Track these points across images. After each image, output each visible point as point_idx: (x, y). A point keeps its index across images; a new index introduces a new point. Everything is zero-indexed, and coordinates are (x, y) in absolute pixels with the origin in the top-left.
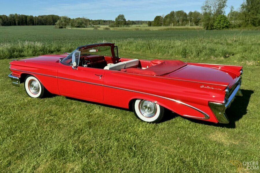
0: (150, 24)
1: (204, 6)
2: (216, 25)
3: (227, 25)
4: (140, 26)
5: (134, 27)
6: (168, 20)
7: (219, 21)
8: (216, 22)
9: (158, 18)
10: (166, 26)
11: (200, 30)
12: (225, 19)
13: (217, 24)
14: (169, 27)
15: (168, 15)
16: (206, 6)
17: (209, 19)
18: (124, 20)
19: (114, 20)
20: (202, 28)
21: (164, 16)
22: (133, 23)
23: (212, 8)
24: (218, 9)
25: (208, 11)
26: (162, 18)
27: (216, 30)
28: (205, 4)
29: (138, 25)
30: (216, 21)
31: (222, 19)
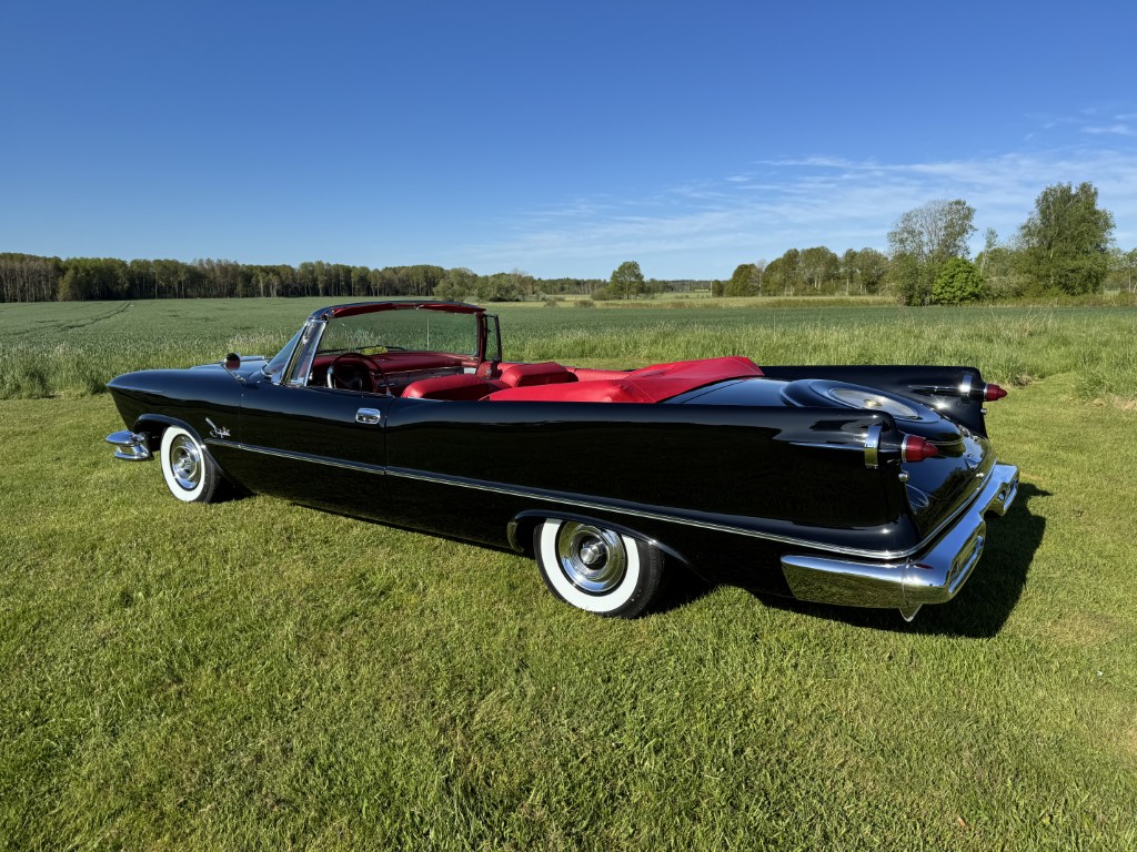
0: (719, 289)
1: (898, 230)
2: (939, 290)
3: (976, 290)
4: (687, 297)
5: (667, 298)
6: (778, 277)
7: (947, 277)
8: (939, 281)
9: (744, 271)
10: (769, 295)
11: (886, 306)
12: (970, 272)
13: (943, 288)
14: (782, 298)
15: (777, 260)
16: (905, 230)
17: (915, 273)
18: (639, 277)
19: (608, 280)
20: (891, 299)
21: (766, 265)
22: (667, 287)
23: (925, 238)
24: (945, 241)
25: (909, 247)
26: (759, 271)
27: (939, 306)
28: (901, 225)
29: (679, 295)
30: (940, 277)
31: (957, 270)
